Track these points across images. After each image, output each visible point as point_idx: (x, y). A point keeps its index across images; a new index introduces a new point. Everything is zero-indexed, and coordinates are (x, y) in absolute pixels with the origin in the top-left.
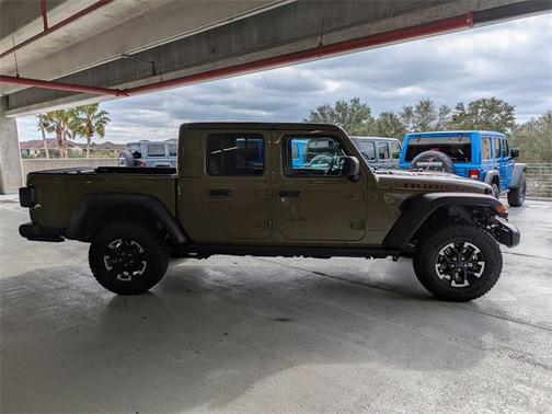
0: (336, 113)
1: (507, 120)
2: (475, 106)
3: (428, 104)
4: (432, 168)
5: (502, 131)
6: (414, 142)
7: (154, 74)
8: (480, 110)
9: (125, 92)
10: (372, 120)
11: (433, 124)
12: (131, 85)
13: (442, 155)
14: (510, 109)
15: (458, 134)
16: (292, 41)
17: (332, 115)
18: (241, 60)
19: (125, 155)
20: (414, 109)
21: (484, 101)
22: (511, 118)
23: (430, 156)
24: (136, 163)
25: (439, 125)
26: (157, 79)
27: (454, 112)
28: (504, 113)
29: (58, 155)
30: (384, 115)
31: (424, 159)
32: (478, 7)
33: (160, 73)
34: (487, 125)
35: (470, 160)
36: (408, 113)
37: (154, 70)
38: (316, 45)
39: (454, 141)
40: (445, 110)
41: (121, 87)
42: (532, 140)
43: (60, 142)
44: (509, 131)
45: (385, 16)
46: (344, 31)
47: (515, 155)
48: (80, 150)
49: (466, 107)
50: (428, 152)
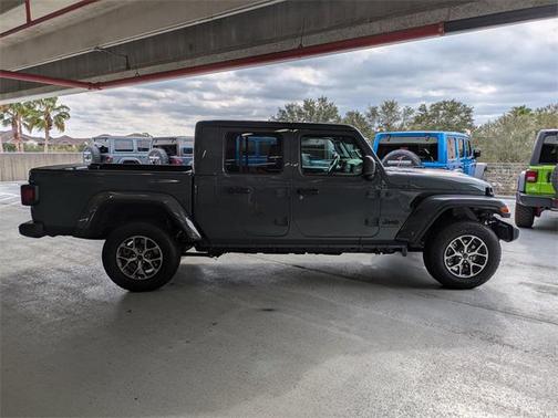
0: (304, 111)
1: (466, 122)
2: (436, 108)
3: (393, 104)
4: (401, 165)
5: (463, 132)
6: (384, 141)
7: (128, 68)
8: (441, 112)
9: (98, 86)
10: (339, 119)
11: (397, 124)
12: (103, 79)
13: (410, 153)
14: (469, 111)
15: (426, 135)
16: (271, 41)
17: (300, 113)
18: (220, 58)
19: (91, 150)
20: (380, 109)
21: (445, 103)
22: (470, 120)
23: (400, 155)
24: (103, 158)
25: (402, 125)
26: (132, 73)
27: (417, 113)
28: (463, 115)
29: (12, 148)
30: (350, 114)
31: (395, 157)
32: (448, 17)
33: (136, 68)
34: (448, 127)
35: (436, 159)
36: (374, 113)
37: (127, 64)
38: (296, 46)
39: (422, 141)
40: (409, 111)
41: (94, 80)
42: (489, 141)
43: (16, 135)
44: (469, 132)
45: (361, 21)
46: (323, 34)
47: (477, 155)
48: (36, 143)
49: (428, 109)
50: (397, 151)
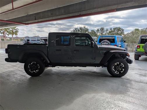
0: (80, 30)
1: (122, 33)
2: (115, 29)
3: (103, 28)
4: (106, 44)
5: (121, 36)
6: (101, 38)
8: (116, 30)
9: (28, 24)
10: (89, 32)
11: (104, 34)
12: (29, 22)
13: (108, 41)
14: (123, 30)
15: (112, 36)
16: (72, 13)
17: (79, 31)
18: (59, 17)
19: (25, 40)
20: (99, 29)
21: (117, 28)
22: (123, 32)
23: (105, 42)
24: (28, 42)
25: (105, 34)
26: (37, 21)
27: (109, 30)
28: (122, 31)
29: (4, 40)
30: (92, 31)
31: (104, 42)
32: (117, 7)
33: (38, 19)
34: (117, 34)
35: (114, 42)
36: (98, 30)
37: (35, 18)
38: (79, 14)
39: (111, 38)
40: (107, 30)
41: (27, 22)
42: (128, 38)
43: (4, 36)
44: (123, 35)
45: (95, 8)
46: (86, 11)
47: (125, 41)
48: (9, 39)
49: (112, 29)
50: (105, 41)
